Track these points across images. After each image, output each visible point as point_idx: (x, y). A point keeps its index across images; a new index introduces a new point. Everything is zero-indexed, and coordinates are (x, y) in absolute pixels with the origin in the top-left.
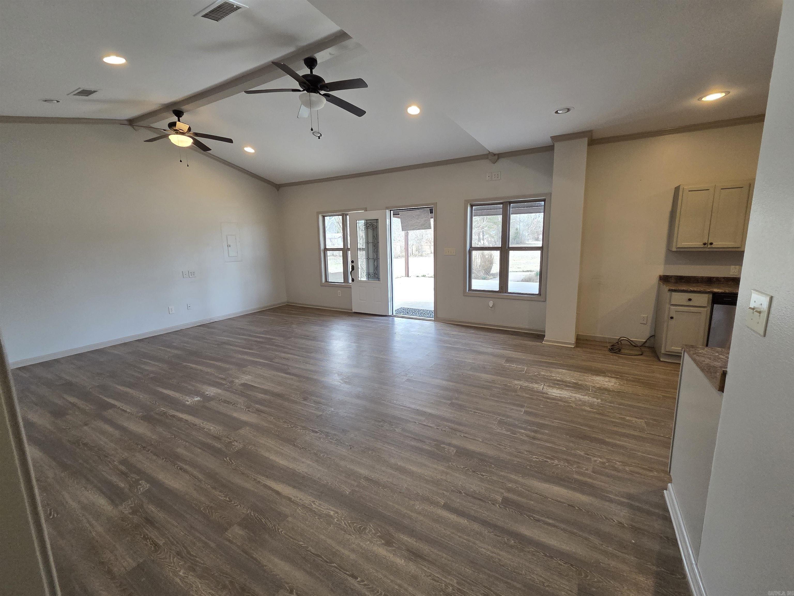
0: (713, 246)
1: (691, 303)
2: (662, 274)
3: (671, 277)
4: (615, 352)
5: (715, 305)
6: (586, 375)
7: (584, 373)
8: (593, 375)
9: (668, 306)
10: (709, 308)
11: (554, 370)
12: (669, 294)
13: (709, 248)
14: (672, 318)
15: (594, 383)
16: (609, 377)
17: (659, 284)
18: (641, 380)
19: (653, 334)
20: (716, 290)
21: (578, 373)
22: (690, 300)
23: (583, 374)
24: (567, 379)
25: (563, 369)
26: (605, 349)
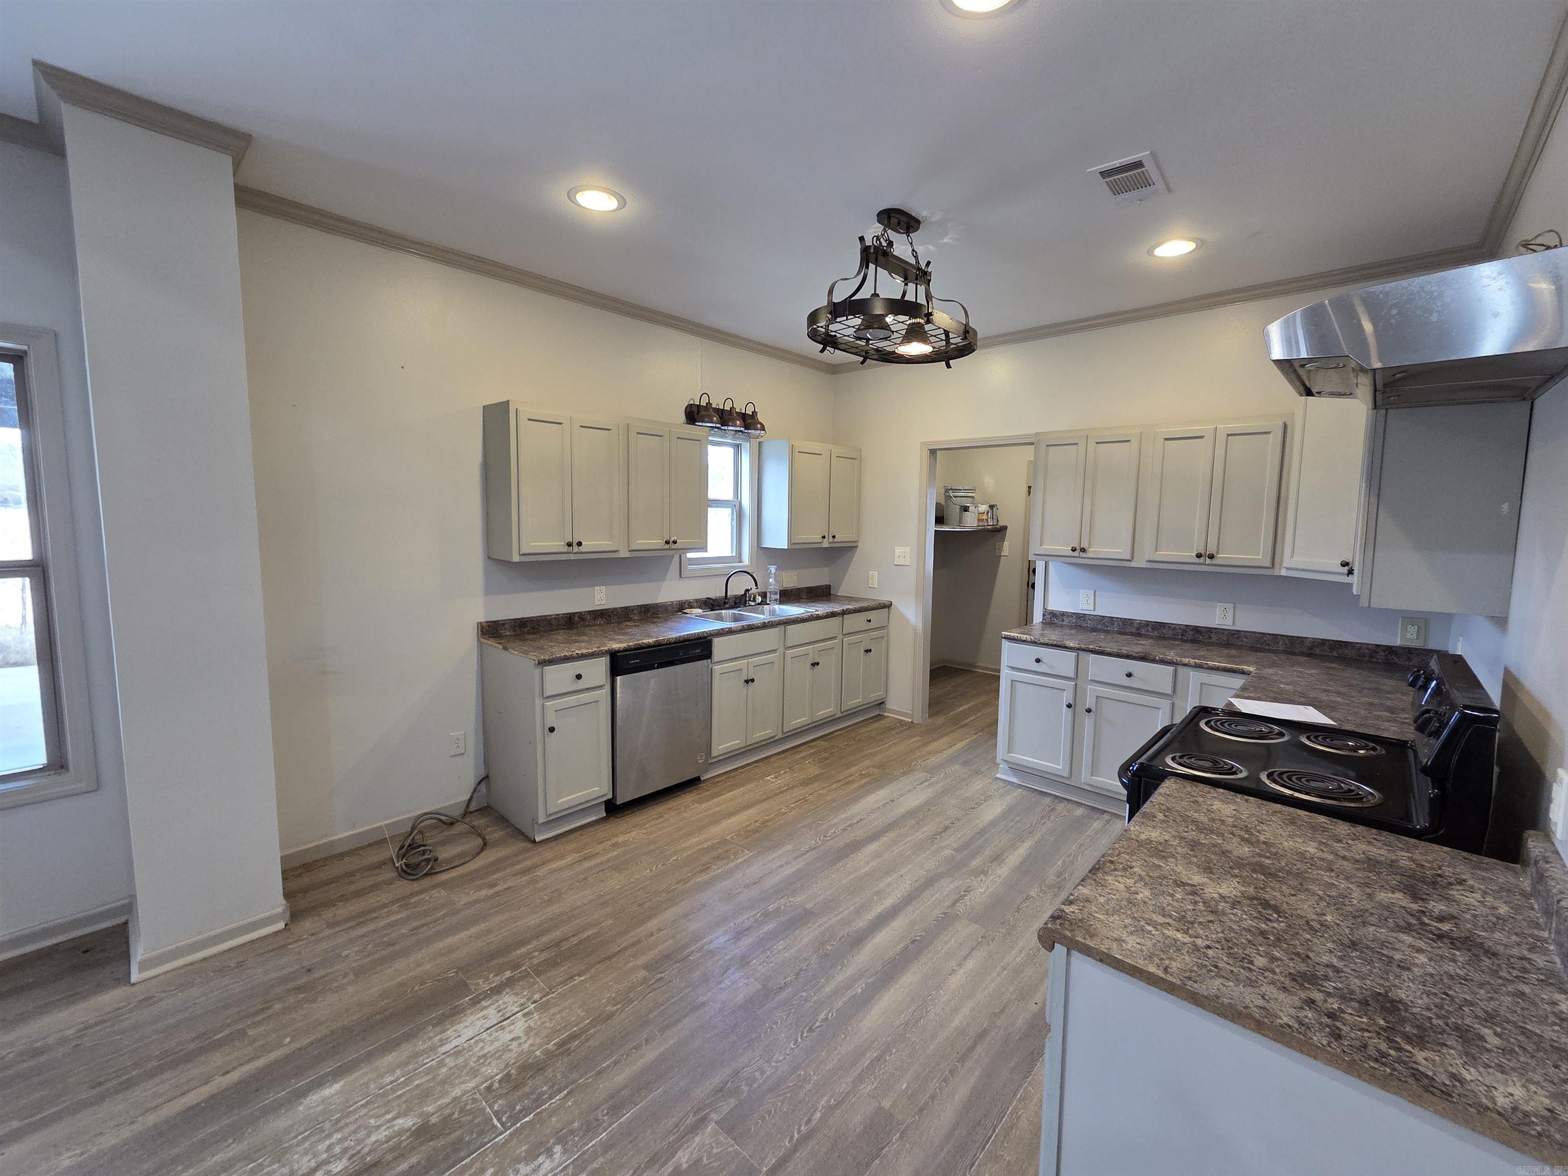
0: (582, 549)
1: (582, 684)
2: (482, 619)
3: (503, 624)
4: (426, 875)
5: (618, 678)
6: (421, 1046)
7: (408, 1037)
8: (441, 1021)
9: (538, 702)
10: (608, 688)
11: (281, 1122)
12: (537, 671)
13: (576, 553)
14: (552, 730)
15: (474, 1073)
16: (486, 996)
17: (480, 644)
18: (565, 945)
19: (483, 775)
20: (616, 646)
21: (390, 1058)
22: (579, 677)
23: (405, 1050)
24: (373, 1138)
25: (319, 1084)
26: (389, 874)
